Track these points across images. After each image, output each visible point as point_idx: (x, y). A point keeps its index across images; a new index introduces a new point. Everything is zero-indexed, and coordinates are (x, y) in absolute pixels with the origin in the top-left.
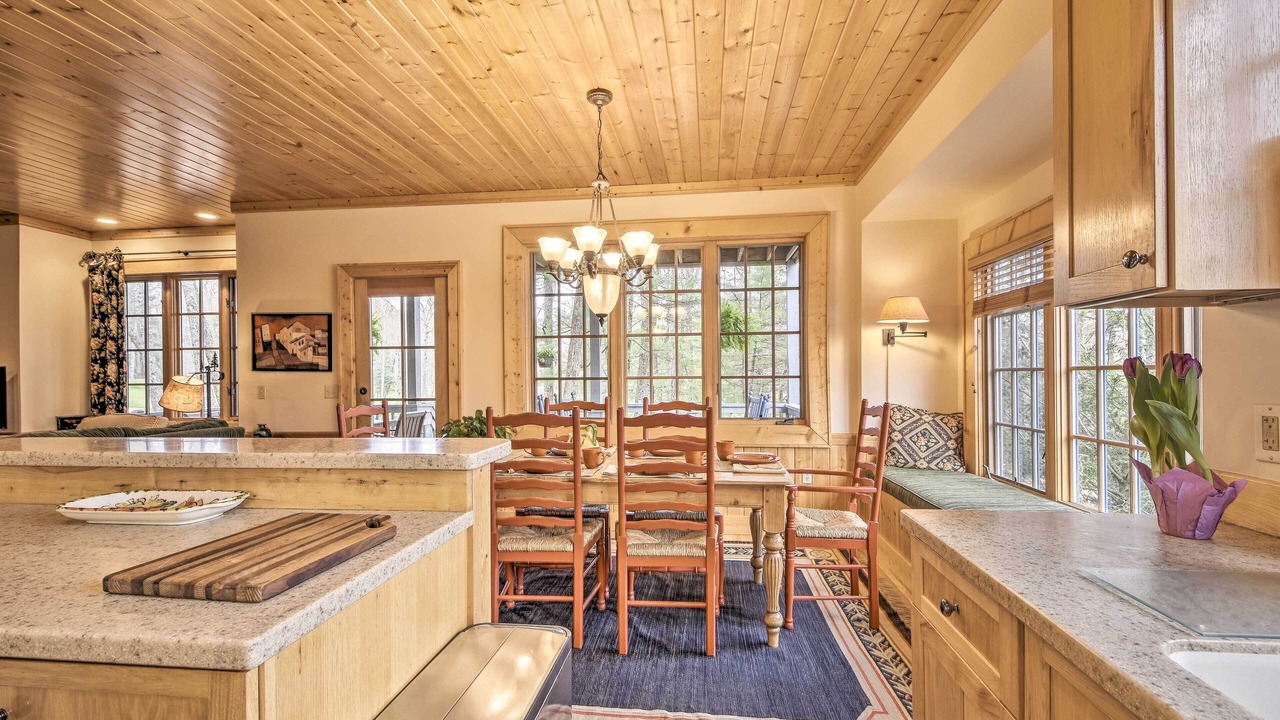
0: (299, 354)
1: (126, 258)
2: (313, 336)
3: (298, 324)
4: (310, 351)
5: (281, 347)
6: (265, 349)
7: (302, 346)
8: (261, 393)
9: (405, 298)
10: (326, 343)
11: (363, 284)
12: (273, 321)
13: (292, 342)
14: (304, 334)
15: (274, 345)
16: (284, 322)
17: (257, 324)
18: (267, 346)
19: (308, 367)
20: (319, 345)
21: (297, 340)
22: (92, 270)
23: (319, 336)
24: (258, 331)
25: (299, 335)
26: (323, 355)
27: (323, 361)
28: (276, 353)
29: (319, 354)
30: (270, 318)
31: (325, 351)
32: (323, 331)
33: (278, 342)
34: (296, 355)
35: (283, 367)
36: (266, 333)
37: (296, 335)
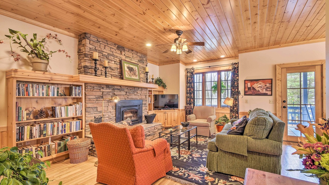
0: (260, 91)
1: (195, 69)
2: (266, 85)
3: (260, 82)
4: (264, 90)
5: (254, 89)
6: (248, 90)
7: (261, 88)
8: (247, 102)
9: (302, 74)
10: (271, 87)
11: (284, 70)
12: (251, 82)
13: (258, 87)
14: (263, 85)
15: (252, 88)
16: (255, 82)
17: (246, 83)
18: (249, 89)
19: (263, 94)
20: (268, 88)
21: (260, 87)
22: (188, 72)
23: (268, 85)
24: (246, 85)
25: (260, 85)
26: (269, 91)
27: (269, 93)
28: (252, 90)
29: (268, 91)
30: (251, 81)
31: (270, 90)
32: (269, 84)
33: (253, 88)
34: (259, 91)
35: (254, 94)
36: (249, 85)
37: (259, 85)
